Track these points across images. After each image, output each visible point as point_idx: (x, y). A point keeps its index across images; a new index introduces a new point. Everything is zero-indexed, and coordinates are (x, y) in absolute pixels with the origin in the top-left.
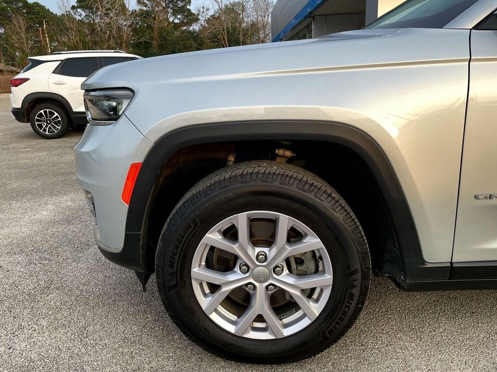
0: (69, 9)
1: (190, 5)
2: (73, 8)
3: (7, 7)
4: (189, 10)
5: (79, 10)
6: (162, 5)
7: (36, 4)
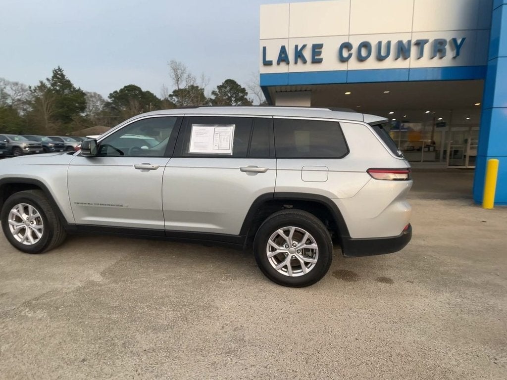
0: (167, 97)
1: (247, 95)
2: (170, 96)
3: (129, 93)
4: (246, 99)
5: (174, 97)
6: (228, 95)
7: (148, 92)
